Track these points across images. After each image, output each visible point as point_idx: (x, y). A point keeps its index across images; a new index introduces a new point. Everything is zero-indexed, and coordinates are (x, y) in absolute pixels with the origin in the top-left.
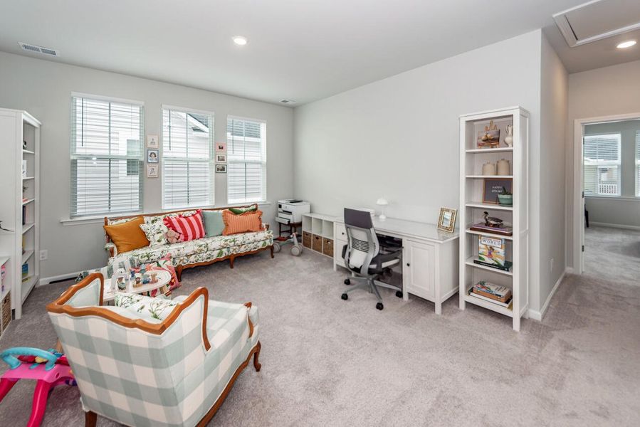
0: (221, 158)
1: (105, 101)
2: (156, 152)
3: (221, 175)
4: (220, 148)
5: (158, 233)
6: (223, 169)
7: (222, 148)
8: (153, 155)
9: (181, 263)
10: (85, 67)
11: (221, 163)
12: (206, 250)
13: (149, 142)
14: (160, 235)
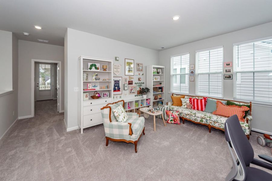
0: (227, 71)
1: (179, 56)
2: (193, 71)
3: (228, 81)
4: (227, 65)
5: (185, 103)
6: (230, 77)
7: (229, 65)
8: (192, 72)
9: (184, 116)
10: (175, 47)
11: (229, 73)
12: (194, 115)
13: (191, 67)
14: (185, 104)
